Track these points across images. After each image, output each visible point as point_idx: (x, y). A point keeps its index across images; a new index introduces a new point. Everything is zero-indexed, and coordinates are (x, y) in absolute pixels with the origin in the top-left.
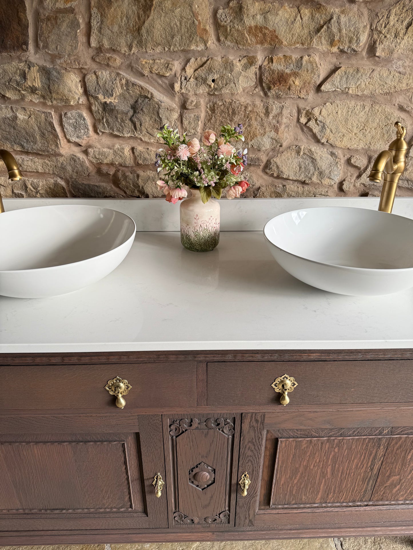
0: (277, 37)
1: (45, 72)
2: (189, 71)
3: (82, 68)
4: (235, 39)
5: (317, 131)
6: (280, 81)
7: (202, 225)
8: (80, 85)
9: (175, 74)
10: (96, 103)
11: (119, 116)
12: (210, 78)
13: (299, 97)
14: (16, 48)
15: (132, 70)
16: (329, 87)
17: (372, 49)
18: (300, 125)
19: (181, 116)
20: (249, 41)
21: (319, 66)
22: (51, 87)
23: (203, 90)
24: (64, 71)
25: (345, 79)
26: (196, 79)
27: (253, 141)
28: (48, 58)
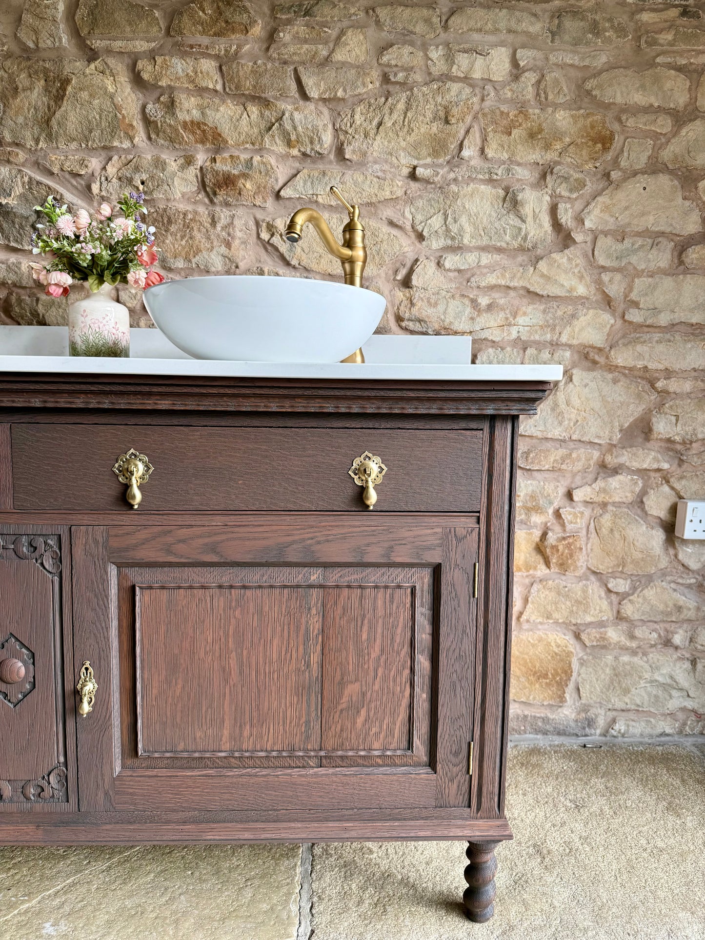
0: (220, 135)
2: (111, 170)
4: (169, 136)
5: (285, 250)
6: (226, 184)
7: (92, 325)
9: (93, 175)
11: (17, 220)
12: (137, 178)
13: (255, 205)
15: (38, 167)
16: (291, 192)
17: (340, 151)
18: (261, 242)
20: (186, 138)
21: (275, 168)
25: (309, 184)
26: (120, 179)
27: (197, 257)
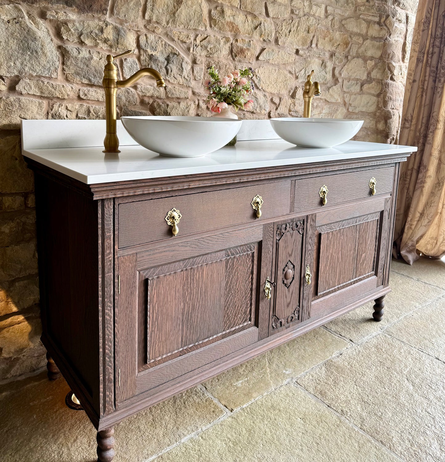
0: (238, 29)
1: (117, 31)
2: (198, 42)
3: (139, 31)
4: (219, 27)
5: (257, 82)
6: (241, 53)
8: (135, 41)
9: (191, 42)
10: (145, 54)
11: (159, 64)
12: (209, 47)
13: (249, 62)
14: (99, 12)
15: (168, 37)
16: (262, 58)
17: (277, 41)
19: (192, 68)
20: (226, 29)
21: (256, 47)
22: (119, 40)
23: (204, 53)
24: (128, 31)
25: (268, 54)
26: (201, 46)
28: (118, 21)
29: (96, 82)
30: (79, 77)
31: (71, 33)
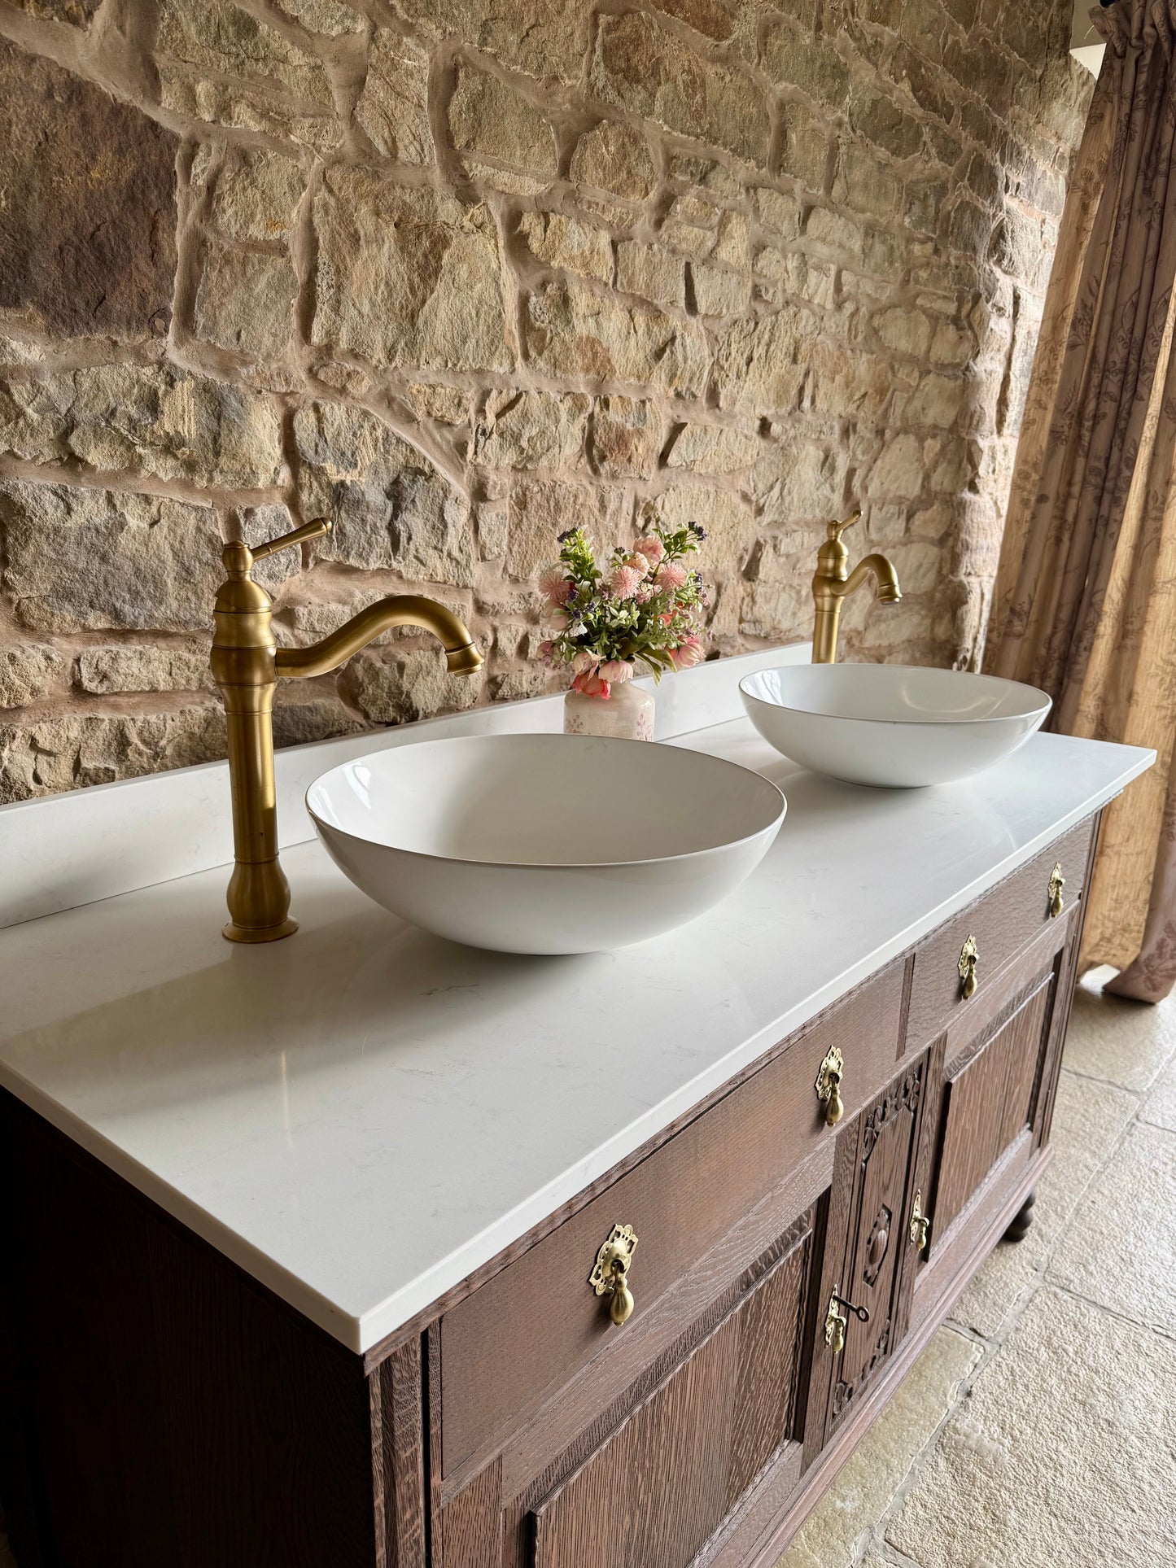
0: (609, 360)
1: (214, 402)
2: (491, 416)
3: (291, 394)
4: (555, 358)
6: (618, 446)
8: (276, 435)
9: (469, 423)
10: (315, 484)
11: (369, 517)
12: (526, 434)
13: (639, 477)
14: (134, 324)
15: (390, 406)
16: (674, 457)
17: (713, 395)
18: (636, 530)
19: (474, 517)
21: (661, 419)
22: (222, 440)
23: (510, 457)
24: (251, 398)
25: (691, 446)
26: (501, 435)
28: (211, 360)
29: (141, 620)
30: (70, 608)
31: (28, 425)
